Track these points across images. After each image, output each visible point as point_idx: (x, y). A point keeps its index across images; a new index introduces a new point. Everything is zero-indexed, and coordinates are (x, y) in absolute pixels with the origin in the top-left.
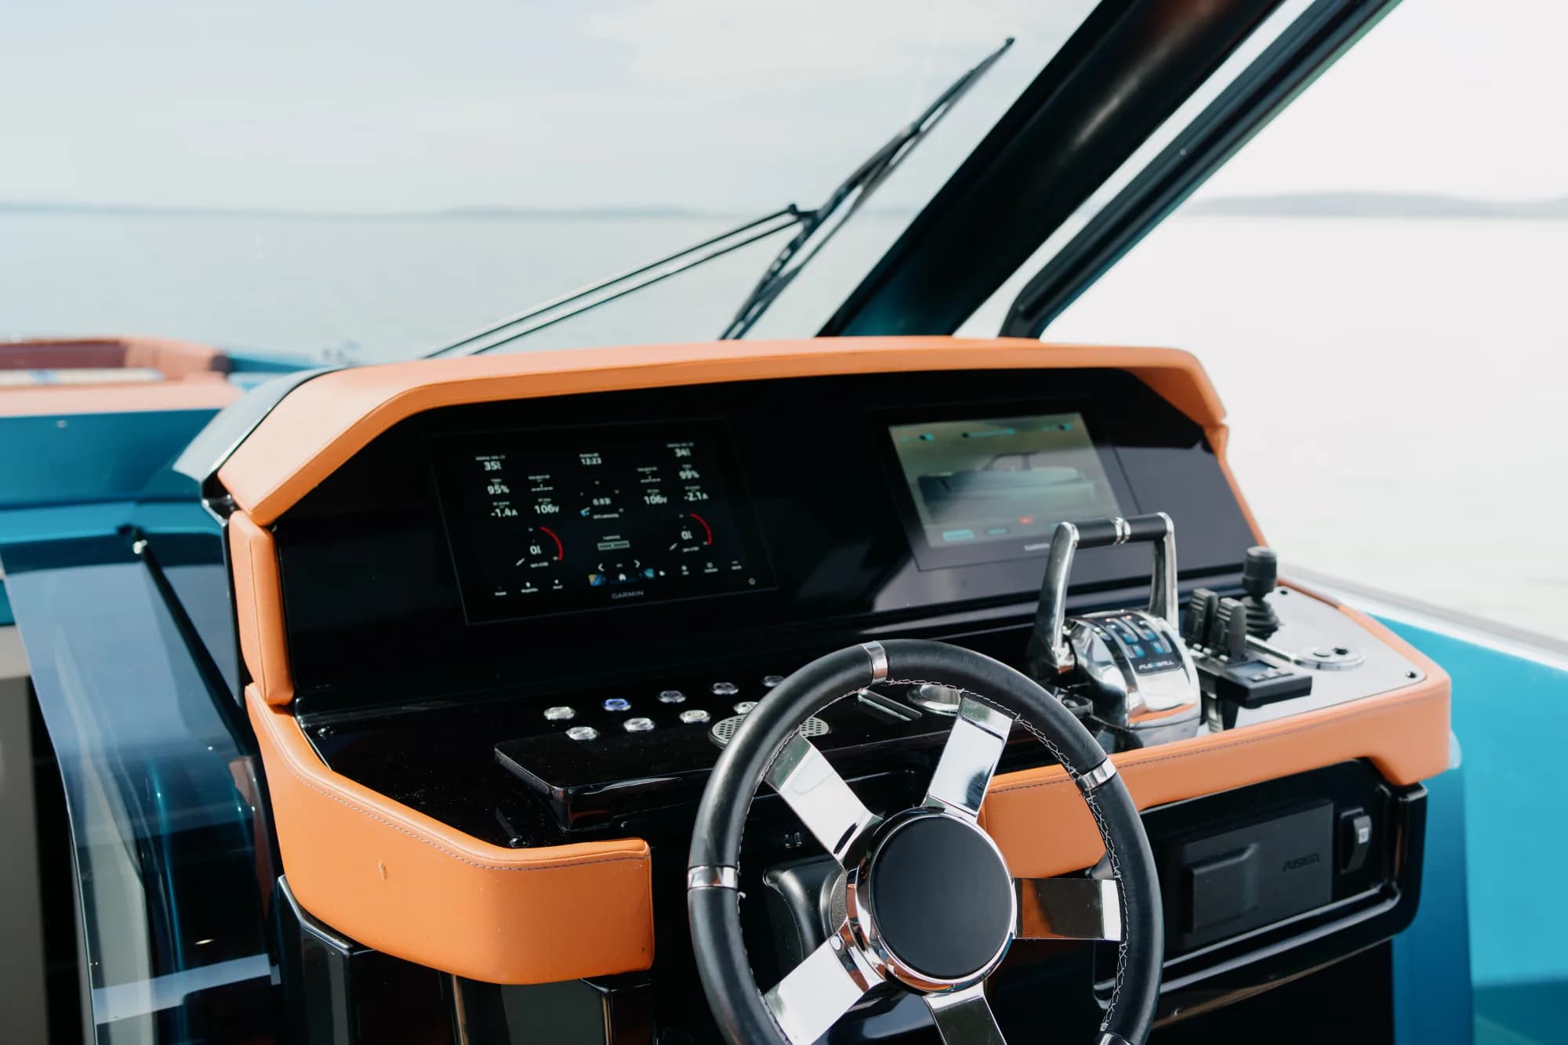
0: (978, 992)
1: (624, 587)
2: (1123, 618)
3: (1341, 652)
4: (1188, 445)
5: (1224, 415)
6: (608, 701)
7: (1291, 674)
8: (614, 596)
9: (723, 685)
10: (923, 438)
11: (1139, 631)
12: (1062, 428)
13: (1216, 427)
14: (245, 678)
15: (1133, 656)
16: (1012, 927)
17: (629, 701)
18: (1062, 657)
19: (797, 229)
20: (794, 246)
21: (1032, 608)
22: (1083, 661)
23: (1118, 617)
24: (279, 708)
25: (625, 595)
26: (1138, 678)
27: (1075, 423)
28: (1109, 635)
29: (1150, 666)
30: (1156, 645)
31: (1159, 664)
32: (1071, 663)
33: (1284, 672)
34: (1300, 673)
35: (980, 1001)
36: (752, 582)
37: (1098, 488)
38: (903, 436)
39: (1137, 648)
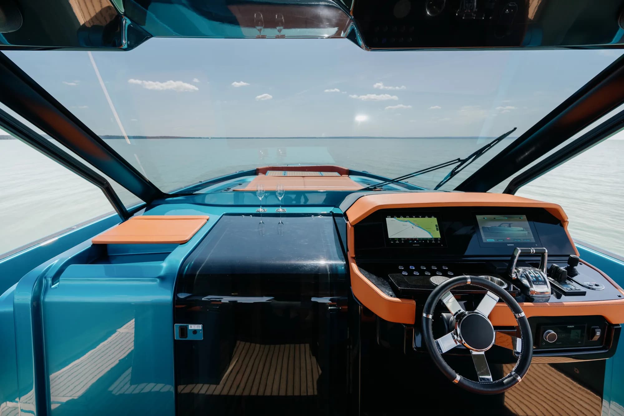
0: (483, 353)
1: (415, 244)
2: (531, 270)
3: (596, 285)
4: (556, 224)
5: (568, 219)
6: (410, 267)
7: (580, 290)
8: (413, 245)
9: (434, 266)
10: (484, 218)
11: (535, 274)
12: (520, 218)
13: (564, 221)
14: (348, 250)
15: (533, 280)
16: (493, 341)
17: (415, 267)
18: (514, 276)
19: (460, 163)
20: (459, 166)
21: (509, 258)
22: (519, 278)
23: (530, 269)
24: (352, 258)
25: (416, 245)
26: (533, 285)
27: (524, 217)
28: (527, 273)
29: (537, 283)
30: (540, 278)
31: (540, 283)
32: (516, 277)
33: (577, 289)
34: (583, 289)
35: (483, 355)
36: (442, 245)
37: (528, 233)
38: (479, 217)
39: (534, 278)
